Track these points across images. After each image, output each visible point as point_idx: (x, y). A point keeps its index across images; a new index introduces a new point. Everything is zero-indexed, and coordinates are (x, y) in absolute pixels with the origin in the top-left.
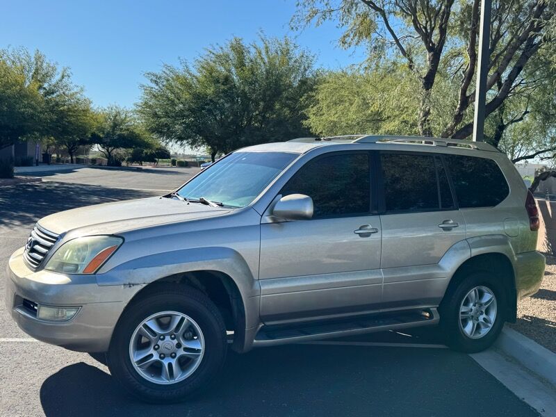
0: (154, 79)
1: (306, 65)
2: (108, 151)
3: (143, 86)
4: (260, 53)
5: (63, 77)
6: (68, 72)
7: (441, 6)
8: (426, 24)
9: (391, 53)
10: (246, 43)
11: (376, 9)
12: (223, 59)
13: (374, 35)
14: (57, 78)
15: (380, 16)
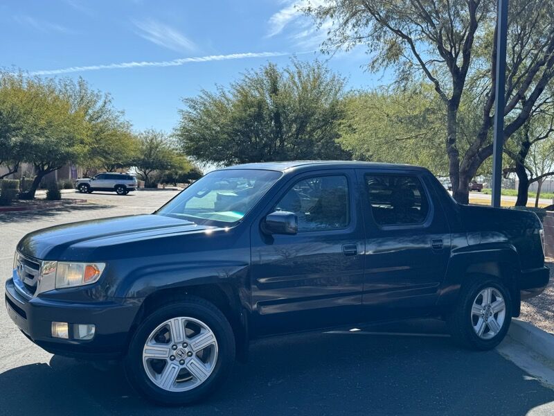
0: (192, 104)
1: (337, 88)
2: (145, 173)
3: (182, 111)
4: (293, 77)
5: (105, 103)
6: (110, 98)
7: (465, 32)
8: (451, 50)
9: (418, 76)
10: (279, 69)
11: (404, 36)
12: (258, 84)
13: (402, 59)
14: (100, 104)
15: (407, 43)
